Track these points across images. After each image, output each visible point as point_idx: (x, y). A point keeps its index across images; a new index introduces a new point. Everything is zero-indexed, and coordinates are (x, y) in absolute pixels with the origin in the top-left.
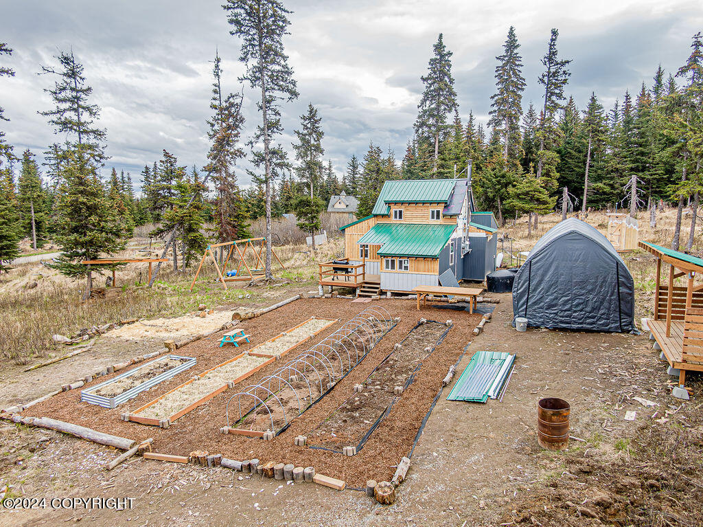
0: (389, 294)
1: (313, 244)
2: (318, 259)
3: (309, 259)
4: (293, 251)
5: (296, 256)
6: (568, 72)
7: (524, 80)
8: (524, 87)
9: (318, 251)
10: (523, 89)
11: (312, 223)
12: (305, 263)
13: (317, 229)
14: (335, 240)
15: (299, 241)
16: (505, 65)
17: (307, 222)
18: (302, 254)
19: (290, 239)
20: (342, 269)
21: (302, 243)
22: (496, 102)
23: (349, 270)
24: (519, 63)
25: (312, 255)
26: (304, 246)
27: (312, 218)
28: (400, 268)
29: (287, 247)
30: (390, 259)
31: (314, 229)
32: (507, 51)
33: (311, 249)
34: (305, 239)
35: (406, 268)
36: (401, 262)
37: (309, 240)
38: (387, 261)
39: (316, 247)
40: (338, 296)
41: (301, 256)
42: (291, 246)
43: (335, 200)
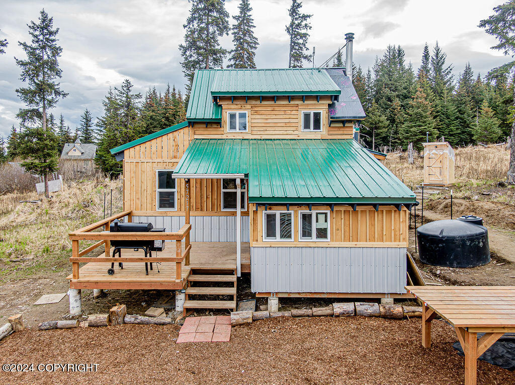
0: (273, 303)
1: (46, 190)
2: (54, 211)
3: (39, 211)
4: (16, 200)
5: (19, 207)
6: (309, 25)
7: (257, 39)
8: (257, 46)
9: (54, 199)
10: (256, 48)
11: (45, 162)
12: (33, 217)
13: (51, 170)
14: (78, 183)
15: (28, 187)
16: (240, 25)
17: (37, 161)
18: (29, 204)
19: (14, 187)
20: (135, 244)
21: (30, 191)
22: (234, 58)
23: (157, 244)
24: (252, 24)
25: (45, 205)
26: (33, 194)
27: (44, 156)
28: (306, 233)
29: (10, 195)
30: (278, 212)
31: (47, 170)
32: (241, 13)
33: (43, 197)
34: (34, 186)
35: (322, 233)
36: (306, 218)
37: (40, 187)
38: (270, 219)
39: (50, 194)
40: (128, 318)
41: (27, 207)
42: (14, 195)
43: (70, 148)
